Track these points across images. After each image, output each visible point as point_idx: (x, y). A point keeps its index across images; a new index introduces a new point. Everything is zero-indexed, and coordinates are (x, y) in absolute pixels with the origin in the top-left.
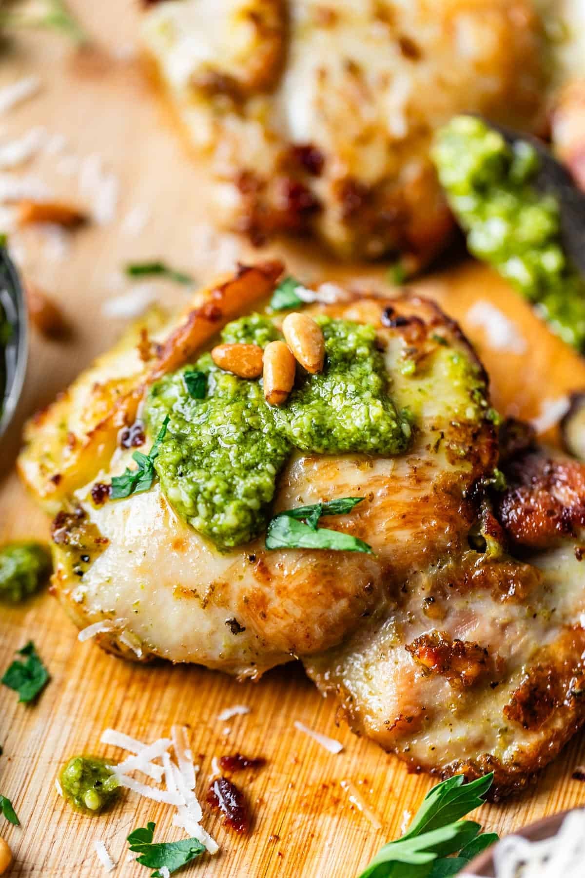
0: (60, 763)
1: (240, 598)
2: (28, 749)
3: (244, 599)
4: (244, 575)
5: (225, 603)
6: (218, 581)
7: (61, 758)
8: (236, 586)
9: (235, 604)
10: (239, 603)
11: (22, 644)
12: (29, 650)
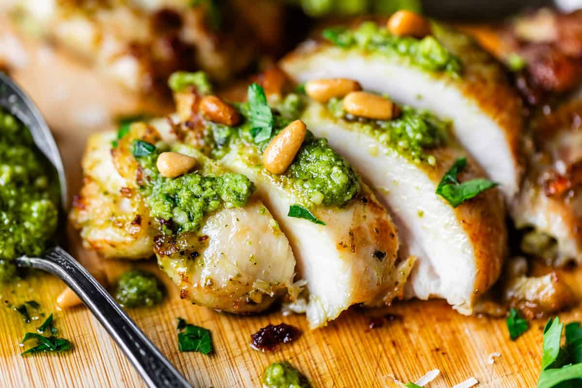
0: (258, 377)
1: (372, 232)
2: (231, 380)
3: (375, 231)
4: (366, 214)
5: (365, 242)
6: (352, 228)
7: (257, 374)
8: (365, 225)
9: (370, 238)
10: (374, 236)
11: (175, 323)
12: (182, 324)
